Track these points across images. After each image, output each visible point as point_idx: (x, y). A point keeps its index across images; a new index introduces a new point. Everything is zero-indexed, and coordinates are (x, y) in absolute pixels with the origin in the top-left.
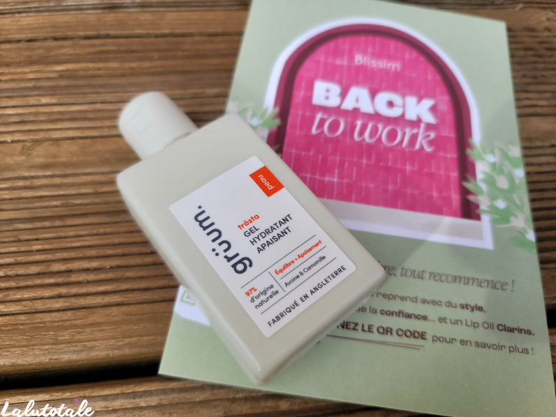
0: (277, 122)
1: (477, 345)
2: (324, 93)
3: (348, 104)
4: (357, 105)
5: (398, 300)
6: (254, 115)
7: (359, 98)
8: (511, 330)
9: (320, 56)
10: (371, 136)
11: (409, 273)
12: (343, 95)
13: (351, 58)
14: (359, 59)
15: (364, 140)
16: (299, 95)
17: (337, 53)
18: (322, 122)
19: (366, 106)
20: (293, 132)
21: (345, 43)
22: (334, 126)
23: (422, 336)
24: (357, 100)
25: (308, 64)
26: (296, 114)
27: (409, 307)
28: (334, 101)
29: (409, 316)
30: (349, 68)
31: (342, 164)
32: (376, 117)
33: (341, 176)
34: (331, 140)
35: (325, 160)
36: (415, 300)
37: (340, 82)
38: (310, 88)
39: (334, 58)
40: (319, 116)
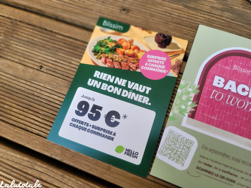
0: (198, 91)
2: (218, 81)
3: (226, 88)
4: (230, 88)
5: (229, 168)
6: (190, 87)
7: (231, 85)
9: (219, 64)
10: (232, 104)
11: (235, 159)
12: (225, 84)
13: (232, 67)
14: (235, 67)
15: (230, 104)
16: (208, 80)
17: (226, 64)
18: (215, 93)
19: (233, 90)
20: (203, 96)
21: (230, 59)
22: (219, 96)
23: (234, 182)
24: (230, 87)
25: (214, 67)
26: (206, 89)
27: (232, 171)
28: (221, 86)
29: (231, 174)
30: (231, 70)
31: (219, 112)
32: (237, 95)
33: (218, 118)
34: (217, 101)
35: (213, 110)
36: (235, 169)
37: (225, 78)
38: (213, 79)
39: (225, 66)
40: (214, 91)
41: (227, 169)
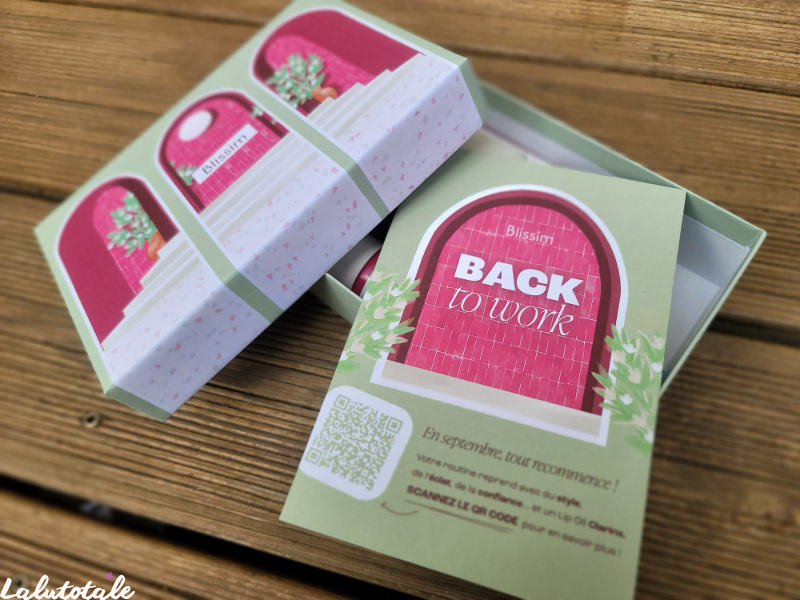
0: (417, 294)
1: (565, 537)
2: (468, 267)
3: (490, 280)
4: (499, 281)
5: (498, 483)
6: (396, 286)
7: (502, 274)
8: (602, 529)
9: (470, 227)
10: (505, 317)
11: (514, 459)
12: (486, 271)
13: (502, 230)
14: (511, 230)
15: (498, 318)
16: (443, 267)
17: (488, 225)
18: (461, 296)
19: (508, 284)
20: (429, 306)
21: (497, 214)
22: (471, 302)
23: (513, 520)
24: (500, 277)
25: (458, 235)
26: (436, 287)
27: (506, 492)
28: (476, 276)
29: (504, 500)
30: (499, 239)
31: (471, 341)
32: (516, 295)
33: (468, 355)
34: (466, 315)
35: (455, 337)
36: (514, 485)
37: (484, 258)
38: (455, 261)
39: (485, 229)
40: (459, 290)
41: (493, 488)
